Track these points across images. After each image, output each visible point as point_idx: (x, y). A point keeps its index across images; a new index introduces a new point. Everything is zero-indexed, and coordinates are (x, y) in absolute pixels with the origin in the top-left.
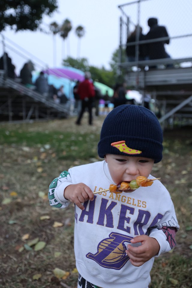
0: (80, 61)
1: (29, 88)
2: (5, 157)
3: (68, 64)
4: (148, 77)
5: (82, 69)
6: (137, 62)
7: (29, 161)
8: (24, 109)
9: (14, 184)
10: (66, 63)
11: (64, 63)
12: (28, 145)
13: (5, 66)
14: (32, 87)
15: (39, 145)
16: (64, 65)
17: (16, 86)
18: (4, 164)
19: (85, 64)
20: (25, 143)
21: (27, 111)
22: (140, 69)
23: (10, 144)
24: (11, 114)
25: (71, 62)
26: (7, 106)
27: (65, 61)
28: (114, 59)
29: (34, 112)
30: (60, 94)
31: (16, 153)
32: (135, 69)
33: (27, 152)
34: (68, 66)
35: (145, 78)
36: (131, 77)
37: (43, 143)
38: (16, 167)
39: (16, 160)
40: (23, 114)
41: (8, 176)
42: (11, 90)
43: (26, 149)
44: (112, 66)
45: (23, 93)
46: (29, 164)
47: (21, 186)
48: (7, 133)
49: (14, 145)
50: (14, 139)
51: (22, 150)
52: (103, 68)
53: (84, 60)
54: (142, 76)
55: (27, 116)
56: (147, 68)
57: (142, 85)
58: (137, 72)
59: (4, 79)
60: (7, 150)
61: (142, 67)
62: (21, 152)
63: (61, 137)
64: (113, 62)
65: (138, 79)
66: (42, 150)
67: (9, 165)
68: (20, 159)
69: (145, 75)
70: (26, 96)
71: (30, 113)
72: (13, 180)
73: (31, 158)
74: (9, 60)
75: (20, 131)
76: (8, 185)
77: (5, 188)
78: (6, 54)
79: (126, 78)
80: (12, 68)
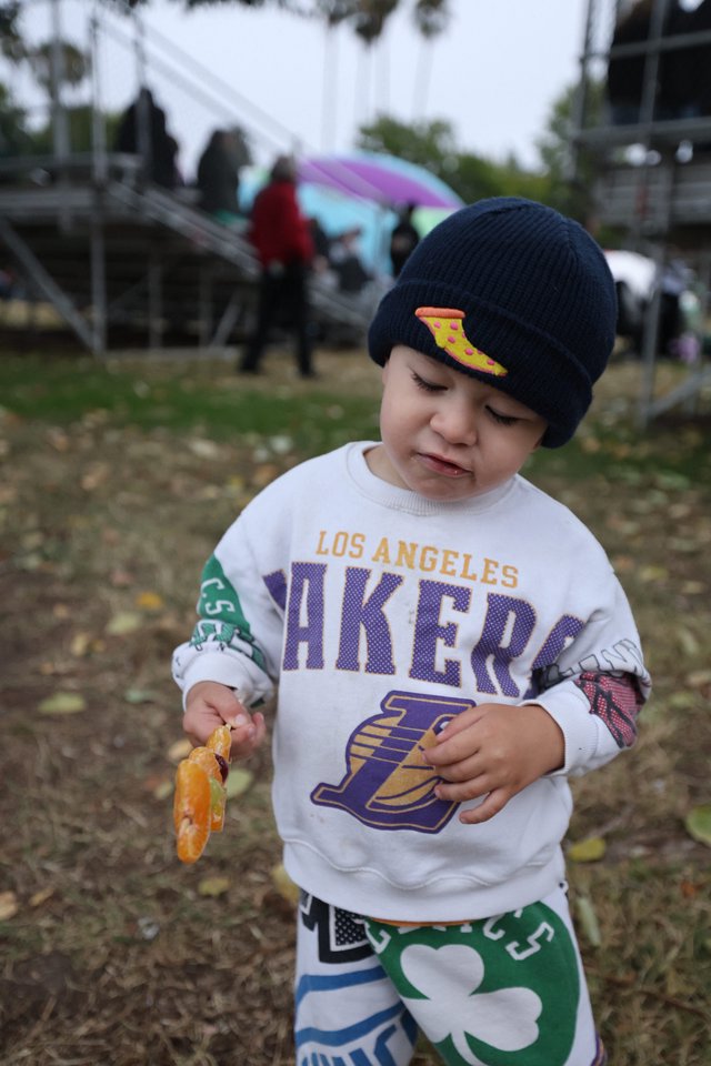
0: (424, 133)
1: (224, 227)
2: (127, 472)
3: (381, 143)
4: (685, 187)
5: (430, 163)
6: (648, 124)
7: (211, 492)
8: (205, 307)
9: (152, 568)
10: (371, 141)
11: (361, 137)
12: (213, 436)
13: (144, 140)
14: (239, 225)
15: (252, 438)
16: (363, 147)
17: (179, 217)
18: (124, 497)
19: (444, 144)
20: (200, 428)
21: (218, 316)
22: (656, 157)
23: (146, 427)
24: (158, 325)
25: (389, 136)
26: (146, 295)
27: (366, 131)
28: (555, 126)
29: (240, 321)
30: (338, 253)
31: (169, 459)
32: (636, 154)
33: (204, 460)
34: (376, 150)
35: (673, 194)
36: (618, 190)
37: (266, 430)
38: (164, 511)
39: (166, 486)
40: (201, 325)
41: (133, 538)
42: (161, 233)
43: (204, 448)
44: (547, 153)
45: (203, 245)
46: (212, 503)
47: (177, 575)
48: (141, 389)
49: (161, 432)
50: (163, 413)
51: (188, 451)
52: (513, 163)
53: (440, 128)
54: (661, 186)
55: (213, 332)
56: (685, 153)
57: (660, 220)
58: (646, 167)
59: (139, 191)
60: (137, 449)
61: (664, 146)
62: (183, 459)
63: (335, 412)
64: (552, 139)
65: (644, 195)
66: (261, 454)
67: (139, 500)
68: (179, 484)
69: (676, 180)
70: (213, 258)
71: (227, 324)
72: (151, 553)
73: (220, 482)
74: (158, 117)
75: (188, 386)
76: (133, 567)
77: (120, 577)
78: (146, 95)
79: (599, 192)
80: (166, 148)
